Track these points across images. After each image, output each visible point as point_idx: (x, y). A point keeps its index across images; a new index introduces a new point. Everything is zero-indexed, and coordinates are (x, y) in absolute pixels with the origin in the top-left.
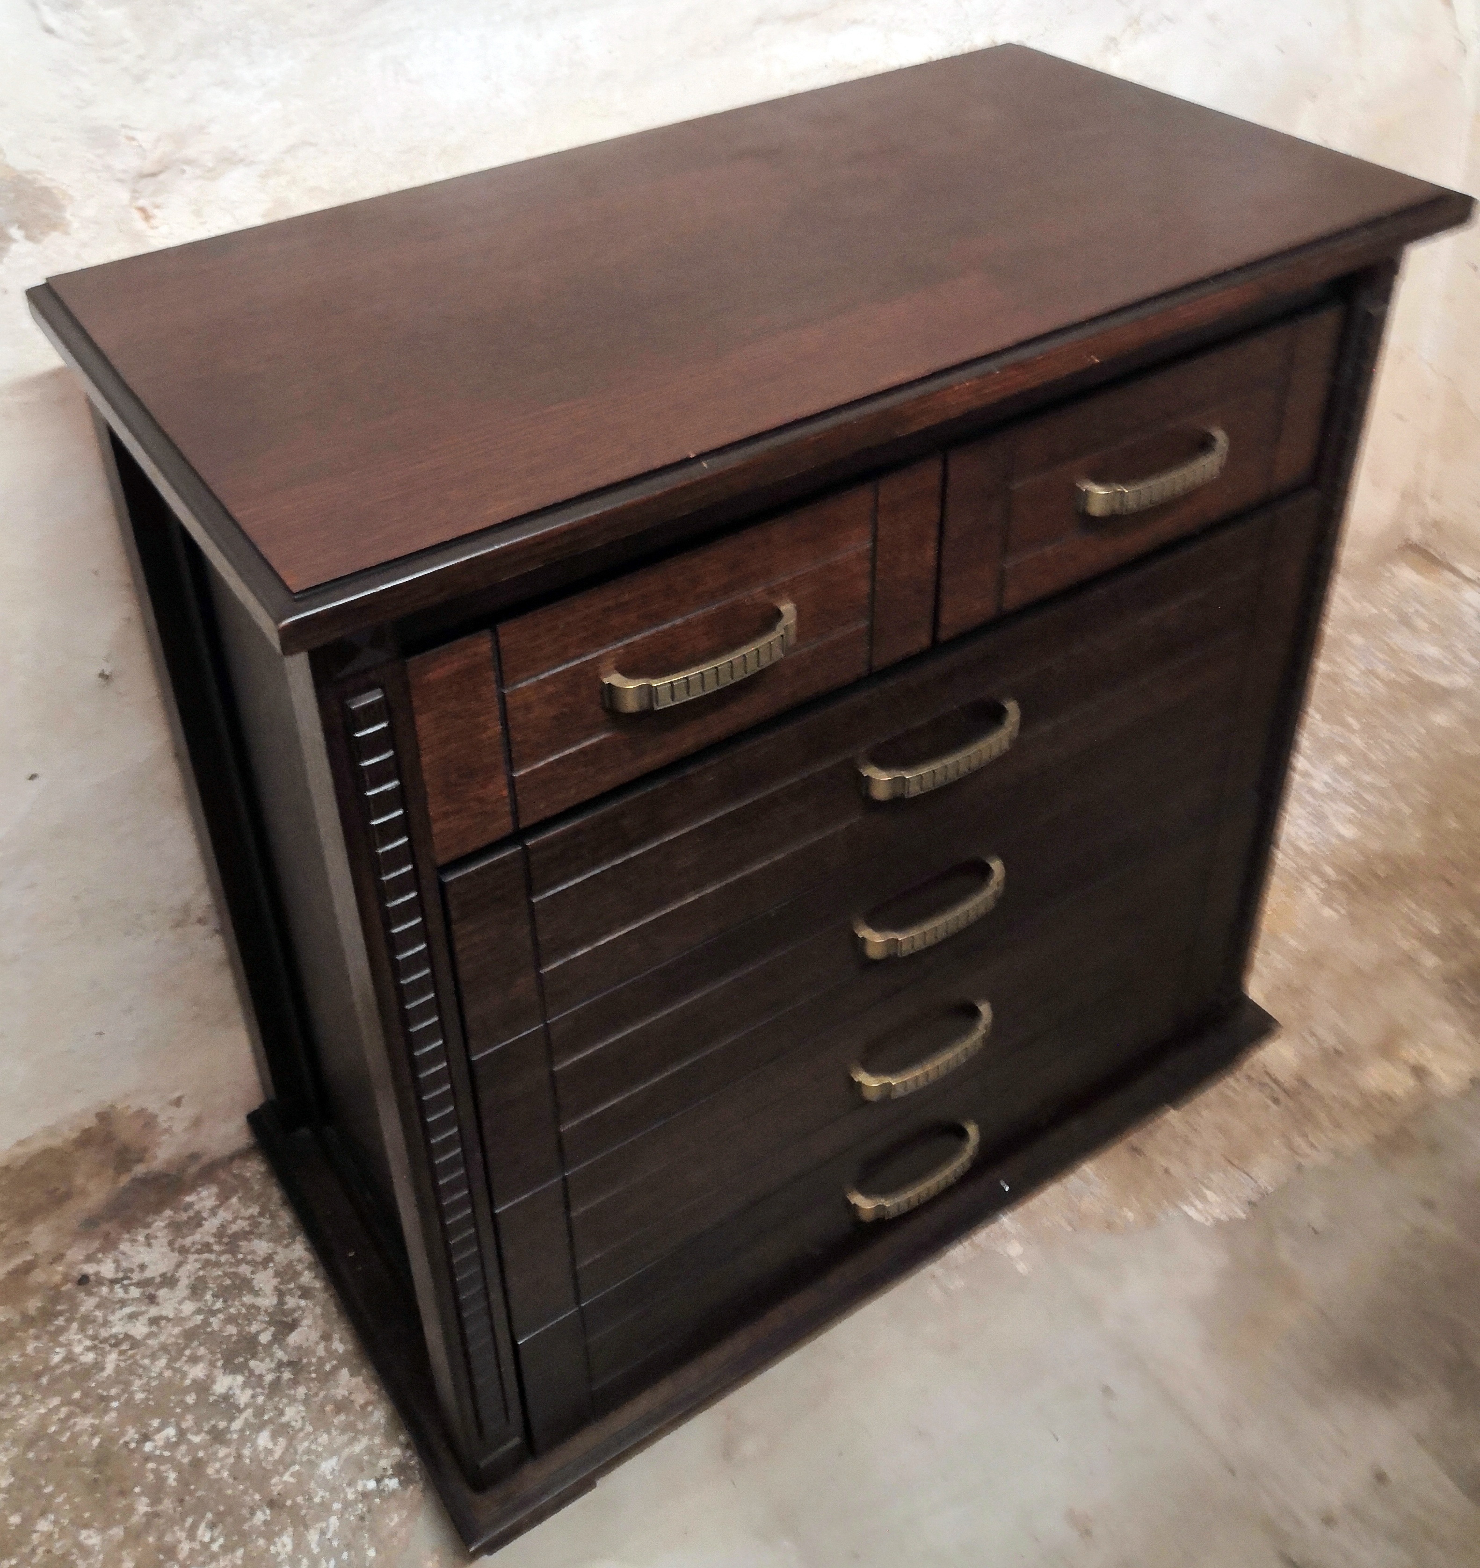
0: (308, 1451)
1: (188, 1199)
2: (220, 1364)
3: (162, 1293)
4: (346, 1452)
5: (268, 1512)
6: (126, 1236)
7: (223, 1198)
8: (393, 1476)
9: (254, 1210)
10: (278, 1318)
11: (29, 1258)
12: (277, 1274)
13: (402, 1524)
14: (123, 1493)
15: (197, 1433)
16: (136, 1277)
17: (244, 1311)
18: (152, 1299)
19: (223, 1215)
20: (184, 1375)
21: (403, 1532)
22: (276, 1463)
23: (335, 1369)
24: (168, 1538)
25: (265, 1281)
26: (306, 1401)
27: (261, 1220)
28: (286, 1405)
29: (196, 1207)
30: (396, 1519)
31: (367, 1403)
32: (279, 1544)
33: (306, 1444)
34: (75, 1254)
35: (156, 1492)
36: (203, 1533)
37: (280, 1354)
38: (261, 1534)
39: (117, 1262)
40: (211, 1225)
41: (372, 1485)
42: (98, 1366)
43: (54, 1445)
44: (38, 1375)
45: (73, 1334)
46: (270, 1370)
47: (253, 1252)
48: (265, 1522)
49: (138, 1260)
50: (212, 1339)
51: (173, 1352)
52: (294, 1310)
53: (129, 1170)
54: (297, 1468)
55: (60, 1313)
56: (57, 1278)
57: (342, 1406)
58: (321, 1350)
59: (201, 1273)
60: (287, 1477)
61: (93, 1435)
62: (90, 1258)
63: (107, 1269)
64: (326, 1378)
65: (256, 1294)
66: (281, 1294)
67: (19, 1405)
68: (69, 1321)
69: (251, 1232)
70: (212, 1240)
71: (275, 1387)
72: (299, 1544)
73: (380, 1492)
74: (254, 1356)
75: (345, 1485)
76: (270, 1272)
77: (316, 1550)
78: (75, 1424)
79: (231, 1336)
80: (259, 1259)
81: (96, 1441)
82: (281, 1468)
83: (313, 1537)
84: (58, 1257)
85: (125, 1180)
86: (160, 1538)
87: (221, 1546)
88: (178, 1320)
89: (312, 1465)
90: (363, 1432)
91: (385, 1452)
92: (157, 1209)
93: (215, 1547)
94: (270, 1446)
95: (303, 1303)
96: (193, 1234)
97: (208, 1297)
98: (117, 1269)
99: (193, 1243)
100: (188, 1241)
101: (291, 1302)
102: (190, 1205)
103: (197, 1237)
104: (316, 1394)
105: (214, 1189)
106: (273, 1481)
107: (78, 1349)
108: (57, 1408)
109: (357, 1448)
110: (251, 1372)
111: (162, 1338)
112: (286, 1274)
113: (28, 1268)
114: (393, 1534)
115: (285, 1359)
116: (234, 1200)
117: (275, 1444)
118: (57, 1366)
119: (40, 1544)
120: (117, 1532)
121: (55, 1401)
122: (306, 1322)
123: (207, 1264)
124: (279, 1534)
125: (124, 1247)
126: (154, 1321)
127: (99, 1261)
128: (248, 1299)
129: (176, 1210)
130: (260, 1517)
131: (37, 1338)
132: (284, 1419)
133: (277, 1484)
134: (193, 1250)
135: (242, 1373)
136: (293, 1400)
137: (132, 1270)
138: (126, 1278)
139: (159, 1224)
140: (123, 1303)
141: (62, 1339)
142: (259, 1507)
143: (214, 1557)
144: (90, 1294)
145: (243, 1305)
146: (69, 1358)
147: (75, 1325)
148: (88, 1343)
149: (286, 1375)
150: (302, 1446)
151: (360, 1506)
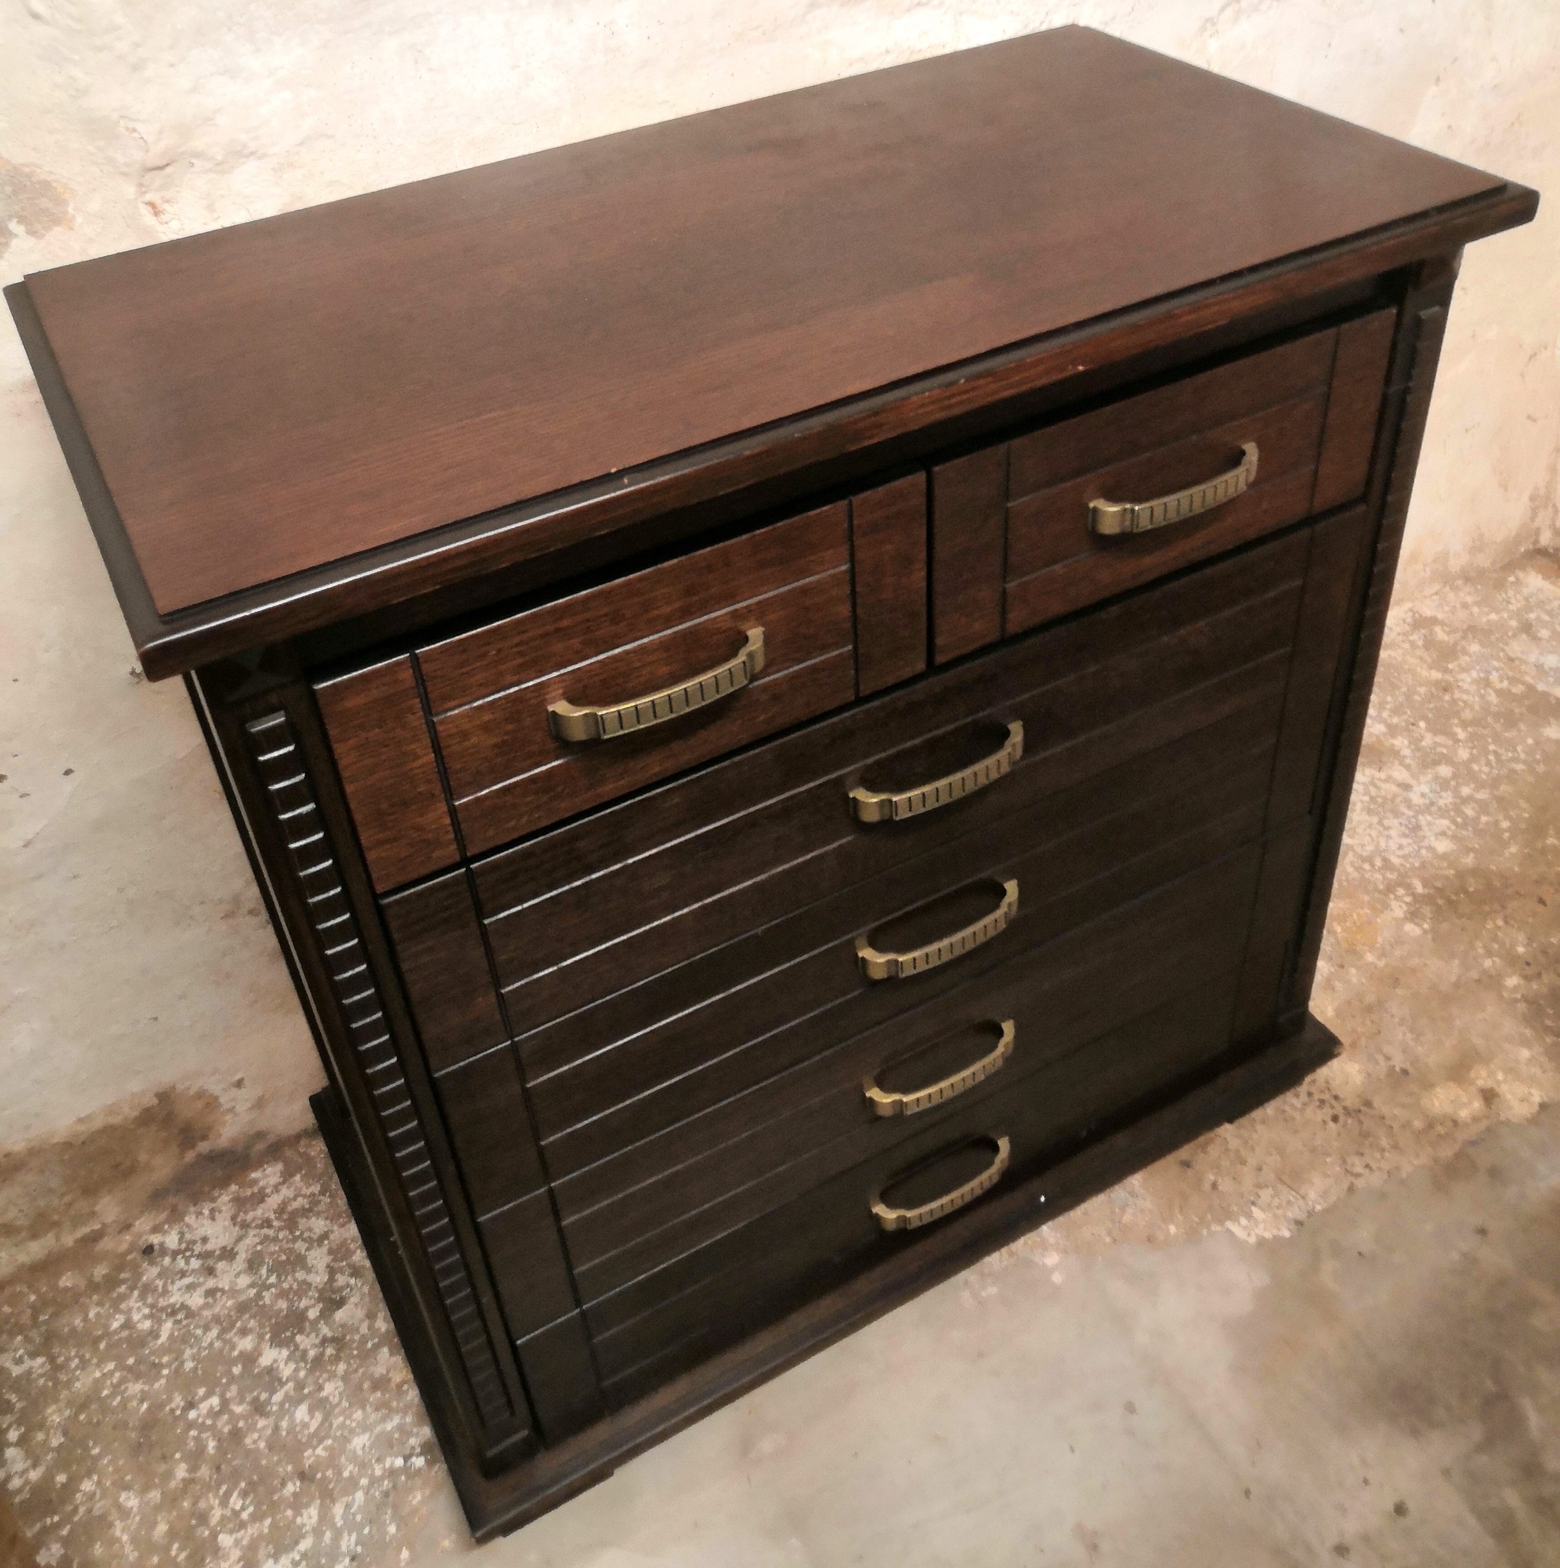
0: (342, 1426)
1: (254, 1175)
2: (268, 1337)
3: (221, 1266)
4: (378, 1429)
5: (298, 1483)
6: (192, 1209)
7: (287, 1175)
8: (421, 1454)
9: (316, 1188)
10: (327, 1294)
11: (97, 1227)
12: (331, 1252)
13: (422, 1502)
14: (164, 1458)
15: (240, 1403)
16: (198, 1248)
17: (295, 1287)
18: (210, 1271)
19: (286, 1192)
20: (233, 1347)
21: (424, 1510)
22: (311, 1436)
23: (376, 1347)
24: (202, 1505)
25: (319, 1258)
26: (345, 1378)
27: (321, 1197)
28: (325, 1381)
29: (261, 1184)
30: (419, 1497)
31: (404, 1382)
32: (305, 1516)
33: (341, 1419)
34: (143, 1224)
35: (195, 1458)
36: (236, 1502)
37: (325, 1330)
38: (291, 1506)
39: (182, 1234)
40: (274, 1201)
41: (399, 1462)
42: (154, 1334)
43: (105, 1409)
44: (96, 1341)
45: (133, 1302)
46: (315, 1346)
47: (310, 1229)
48: (295, 1495)
49: (201, 1232)
50: (263, 1313)
51: (225, 1324)
52: (341, 1289)
53: (193, 1146)
54: (329, 1442)
55: (124, 1281)
56: (124, 1247)
57: (379, 1384)
58: (364, 1329)
59: (259, 1248)
60: (320, 1451)
61: (142, 1401)
62: (156, 1229)
63: (172, 1240)
64: (367, 1355)
65: (309, 1270)
66: (332, 1271)
67: (77, 1368)
68: (132, 1289)
69: (310, 1210)
70: (273, 1216)
71: (318, 1361)
72: (325, 1517)
73: (406, 1469)
74: (301, 1331)
75: (373, 1461)
76: (325, 1249)
77: (339, 1522)
78: (127, 1388)
79: (281, 1310)
80: (315, 1237)
81: (145, 1406)
82: (315, 1442)
83: (338, 1510)
84: (127, 1227)
85: (190, 1156)
86: (195, 1503)
87: (251, 1515)
88: (233, 1292)
89: (346, 1440)
90: (397, 1411)
91: (415, 1430)
92: (224, 1183)
93: (245, 1516)
94: (307, 1419)
95: (352, 1281)
96: (254, 1210)
97: (264, 1271)
98: (181, 1240)
99: (254, 1220)
100: (250, 1216)
101: (341, 1280)
102: (255, 1182)
103: (259, 1212)
104: (356, 1371)
105: (279, 1167)
106: (306, 1454)
107: (136, 1317)
108: (111, 1373)
109: (389, 1426)
110: (297, 1347)
111: (217, 1310)
112: (339, 1252)
113: (95, 1237)
114: (415, 1511)
115: (330, 1334)
116: (298, 1178)
117: (312, 1417)
118: (116, 1332)
119: (82, 1503)
120: (155, 1495)
121: (111, 1366)
122: (353, 1300)
123: (266, 1239)
124: (307, 1506)
125: (190, 1219)
126: (211, 1293)
127: (165, 1233)
128: (300, 1275)
129: (242, 1185)
130: (291, 1488)
131: (100, 1304)
132: (324, 1394)
133: (309, 1457)
134: (254, 1225)
135: (288, 1347)
136: (332, 1376)
137: (194, 1242)
138: (187, 1249)
139: (224, 1199)
140: (183, 1274)
141: (123, 1306)
142: (291, 1479)
143: (242, 1525)
144: (152, 1263)
145: (295, 1280)
146: (128, 1325)
147: (136, 1293)
148: (146, 1311)
149: (330, 1351)
150: (338, 1421)
151: (386, 1482)
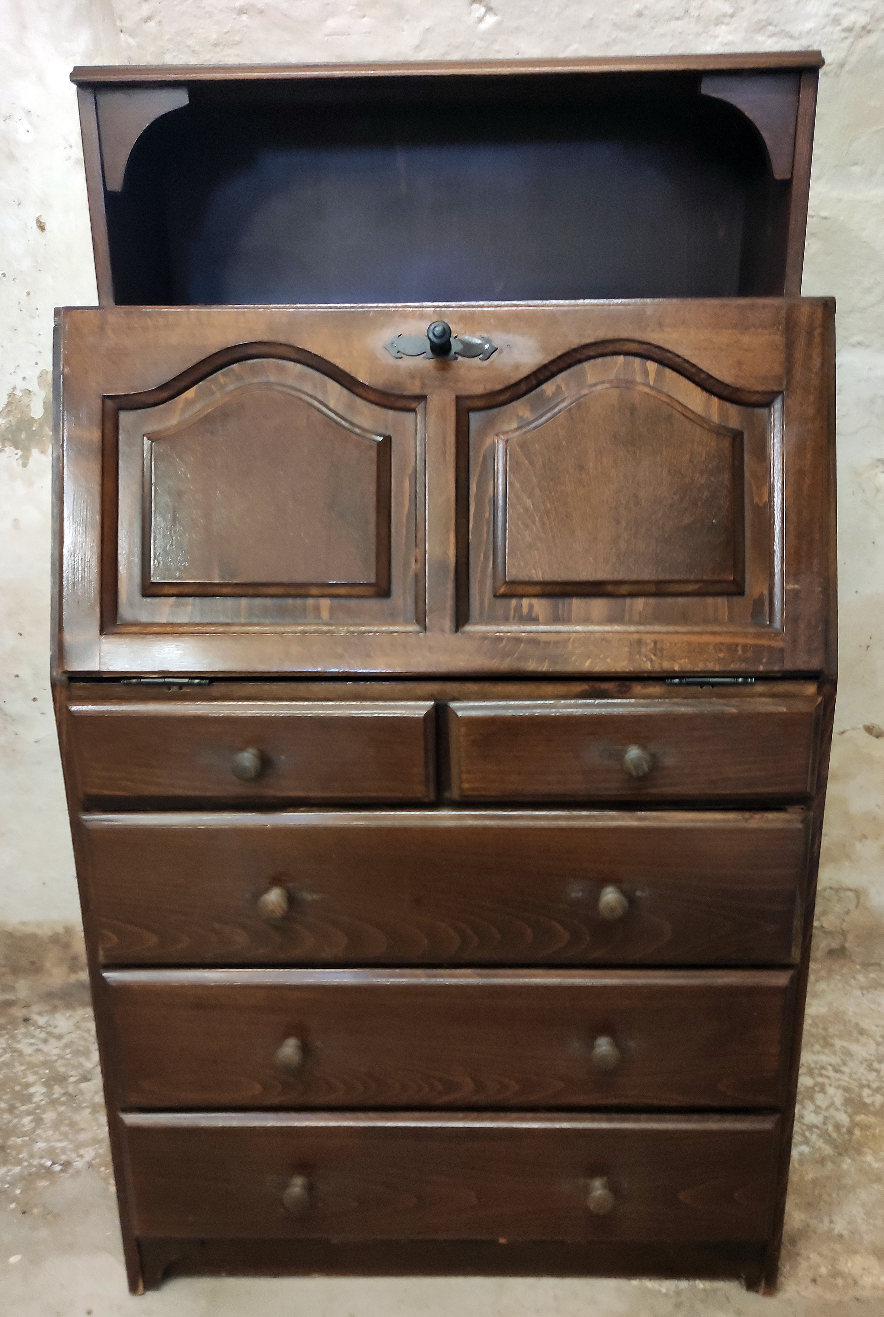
0: (38, 1135)
2: (43, 1080)
3: (52, 1041)
6: (62, 1011)
11: (13, 998)
16: (49, 1029)
18: (46, 1041)
20: (25, 1078)
21: (39, 1190)
22: (21, 1132)
23: (87, 1107)
26: (60, 1114)
28: (50, 1111)
30: (43, 1183)
33: (42, 1132)
34: (35, 1008)
37: (71, 1089)
39: (49, 1020)
41: (49, 1163)
46: (59, 1093)
49: (57, 1023)
50: (51, 1069)
51: (31, 1066)
52: (94, 1074)
54: (27, 1138)
56: (19, 1014)
57: (72, 1124)
58: (87, 1097)
59: (75, 1040)
60: (19, 1140)
62: (39, 1012)
63: (42, 1021)
64: (78, 1109)
65: (88, 1060)
68: (7, 1034)
71: (54, 1101)
73: (48, 1168)
74: (59, 1084)
75: (38, 1157)
79: (59, 1072)
82: (21, 1135)
84: (27, 1005)
88: (47, 1054)
89: (35, 1142)
91: (69, 1153)
92: (86, 1006)
94: (27, 1123)
97: (68, 1051)
98: (46, 1023)
104: (67, 1113)
106: (13, 1139)
109: (59, 1145)
110: (51, 1090)
111: (33, 1059)
115: (70, 1092)
117: (29, 1124)
125: (58, 1015)
126: (37, 1051)
127: (41, 1016)
132: (44, 1116)
135: (48, 1089)
136: (55, 1110)
137: (51, 1026)
138: (45, 1028)
140: (33, 1037)
144: (25, 1027)
147: (6, 1036)
149: (63, 1099)
150: (39, 1131)
151: (34, 1169)
